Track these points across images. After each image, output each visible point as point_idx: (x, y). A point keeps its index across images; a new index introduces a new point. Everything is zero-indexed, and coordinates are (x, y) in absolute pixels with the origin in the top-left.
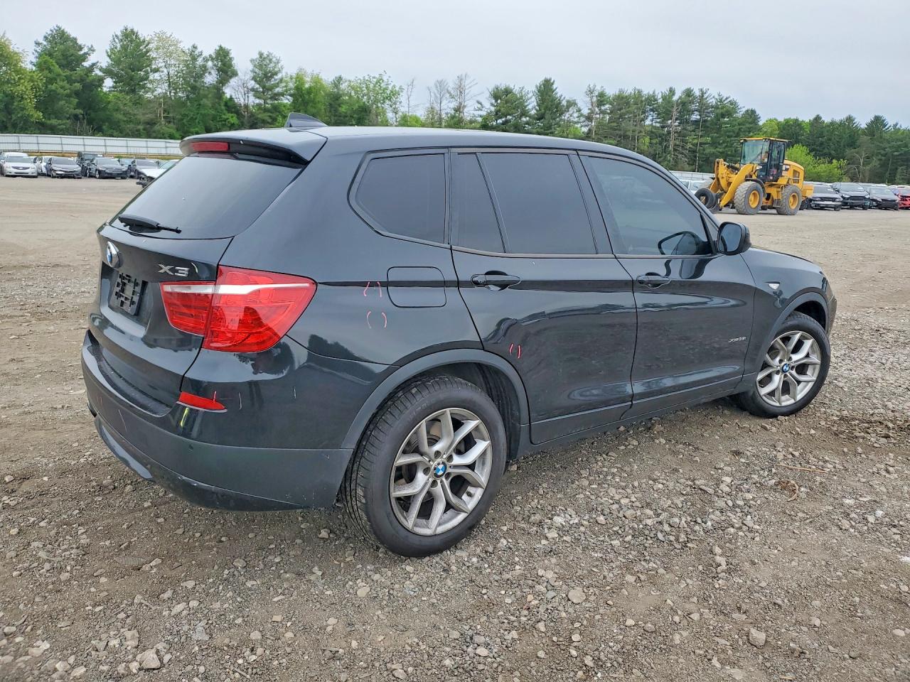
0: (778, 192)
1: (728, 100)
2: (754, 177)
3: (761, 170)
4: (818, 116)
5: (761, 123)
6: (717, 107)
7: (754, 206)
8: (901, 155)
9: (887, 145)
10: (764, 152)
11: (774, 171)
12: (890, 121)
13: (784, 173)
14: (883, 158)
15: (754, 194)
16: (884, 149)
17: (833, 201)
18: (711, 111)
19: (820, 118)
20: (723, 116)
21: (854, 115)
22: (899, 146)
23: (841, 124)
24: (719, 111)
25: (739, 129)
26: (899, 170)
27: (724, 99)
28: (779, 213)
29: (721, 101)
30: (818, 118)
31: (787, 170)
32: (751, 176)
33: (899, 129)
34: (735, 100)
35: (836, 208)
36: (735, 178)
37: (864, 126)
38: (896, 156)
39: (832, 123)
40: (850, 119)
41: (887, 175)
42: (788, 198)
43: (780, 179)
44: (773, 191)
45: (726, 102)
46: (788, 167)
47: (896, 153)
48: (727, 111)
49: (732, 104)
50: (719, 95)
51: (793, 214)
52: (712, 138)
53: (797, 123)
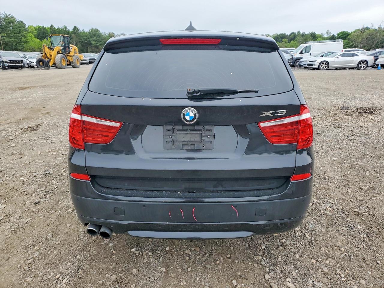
0: (71, 58)
1: (10, 16)
2: (61, 52)
3: (63, 49)
4: (52, 25)
5: (27, 27)
6: (5, 19)
7: (64, 65)
8: (88, 42)
9: (82, 38)
10: (61, 40)
11: (67, 49)
12: (81, 29)
13: (71, 50)
14: (82, 43)
15: (63, 60)
16: (81, 40)
17: (86, 61)
18: (3, 21)
19: (53, 26)
20: (10, 23)
21: (66, 26)
22: (86, 39)
23: (62, 29)
24: (8, 21)
25: (20, 30)
26: (89, 48)
27: (8, 15)
28: (73, 67)
29: (6, 16)
30: (52, 26)
31: (72, 48)
32: (59, 52)
33: (84, 32)
34: (13, 15)
35: (87, 64)
36: (53, 53)
37: (71, 30)
38: (86, 42)
39: (58, 29)
40: (65, 27)
41: (85, 50)
42: (75, 61)
43: (71, 53)
44: (69, 58)
45: (9, 16)
46: (72, 47)
47: (86, 41)
48: (11, 21)
49: (12, 18)
50: (5, 13)
51: (78, 67)
52: (7, 33)
53: (44, 28)
